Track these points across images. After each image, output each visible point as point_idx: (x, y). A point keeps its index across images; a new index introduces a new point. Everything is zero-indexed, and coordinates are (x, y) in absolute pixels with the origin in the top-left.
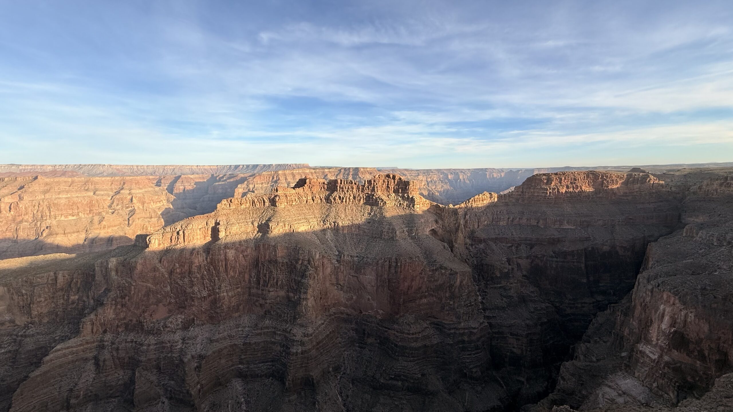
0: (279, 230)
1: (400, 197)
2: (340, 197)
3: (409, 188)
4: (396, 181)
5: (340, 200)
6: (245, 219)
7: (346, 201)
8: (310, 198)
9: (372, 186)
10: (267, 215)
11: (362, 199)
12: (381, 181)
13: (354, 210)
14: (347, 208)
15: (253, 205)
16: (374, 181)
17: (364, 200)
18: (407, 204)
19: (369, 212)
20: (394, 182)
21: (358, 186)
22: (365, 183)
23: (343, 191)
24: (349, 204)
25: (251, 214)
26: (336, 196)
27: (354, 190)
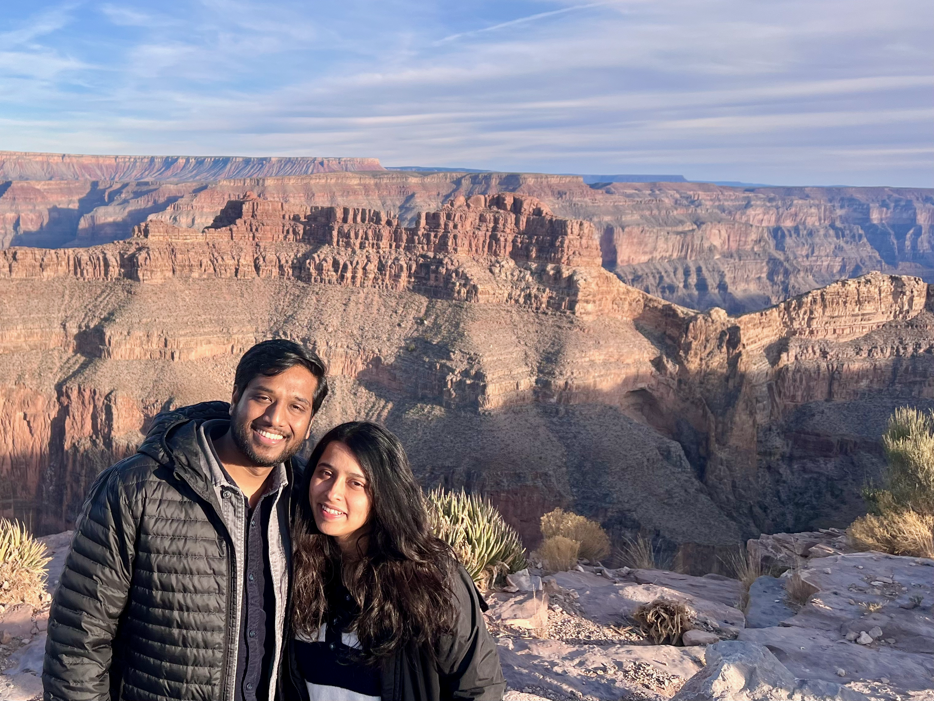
0: (132, 350)
1: (532, 274)
2: (336, 263)
3: (562, 243)
4: (523, 219)
5: (336, 271)
6: (47, 310)
7: (354, 277)
8: (246, 261)
9: (441, 231)
10: (107, 305)
11: (404, 275)
12: (472, 217)
13: (375, 307)
14: (353, 298)
15: (76, 273)
16: (449, 217)
17: (410, 276)
18: (551, 298)
19: (421, 315)
20: (517, 223)
21: (396, 232)
22: (418, 223)
23: (348, 244)
24: (362, 285)
25: (67, 297)
26: (325, 260)
27: (384, 243)
